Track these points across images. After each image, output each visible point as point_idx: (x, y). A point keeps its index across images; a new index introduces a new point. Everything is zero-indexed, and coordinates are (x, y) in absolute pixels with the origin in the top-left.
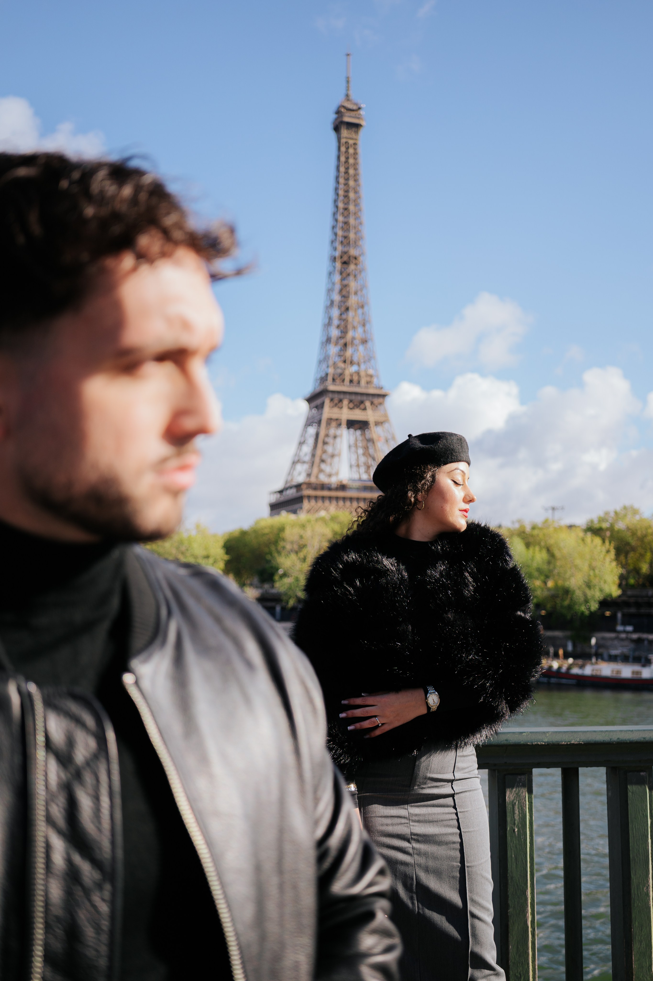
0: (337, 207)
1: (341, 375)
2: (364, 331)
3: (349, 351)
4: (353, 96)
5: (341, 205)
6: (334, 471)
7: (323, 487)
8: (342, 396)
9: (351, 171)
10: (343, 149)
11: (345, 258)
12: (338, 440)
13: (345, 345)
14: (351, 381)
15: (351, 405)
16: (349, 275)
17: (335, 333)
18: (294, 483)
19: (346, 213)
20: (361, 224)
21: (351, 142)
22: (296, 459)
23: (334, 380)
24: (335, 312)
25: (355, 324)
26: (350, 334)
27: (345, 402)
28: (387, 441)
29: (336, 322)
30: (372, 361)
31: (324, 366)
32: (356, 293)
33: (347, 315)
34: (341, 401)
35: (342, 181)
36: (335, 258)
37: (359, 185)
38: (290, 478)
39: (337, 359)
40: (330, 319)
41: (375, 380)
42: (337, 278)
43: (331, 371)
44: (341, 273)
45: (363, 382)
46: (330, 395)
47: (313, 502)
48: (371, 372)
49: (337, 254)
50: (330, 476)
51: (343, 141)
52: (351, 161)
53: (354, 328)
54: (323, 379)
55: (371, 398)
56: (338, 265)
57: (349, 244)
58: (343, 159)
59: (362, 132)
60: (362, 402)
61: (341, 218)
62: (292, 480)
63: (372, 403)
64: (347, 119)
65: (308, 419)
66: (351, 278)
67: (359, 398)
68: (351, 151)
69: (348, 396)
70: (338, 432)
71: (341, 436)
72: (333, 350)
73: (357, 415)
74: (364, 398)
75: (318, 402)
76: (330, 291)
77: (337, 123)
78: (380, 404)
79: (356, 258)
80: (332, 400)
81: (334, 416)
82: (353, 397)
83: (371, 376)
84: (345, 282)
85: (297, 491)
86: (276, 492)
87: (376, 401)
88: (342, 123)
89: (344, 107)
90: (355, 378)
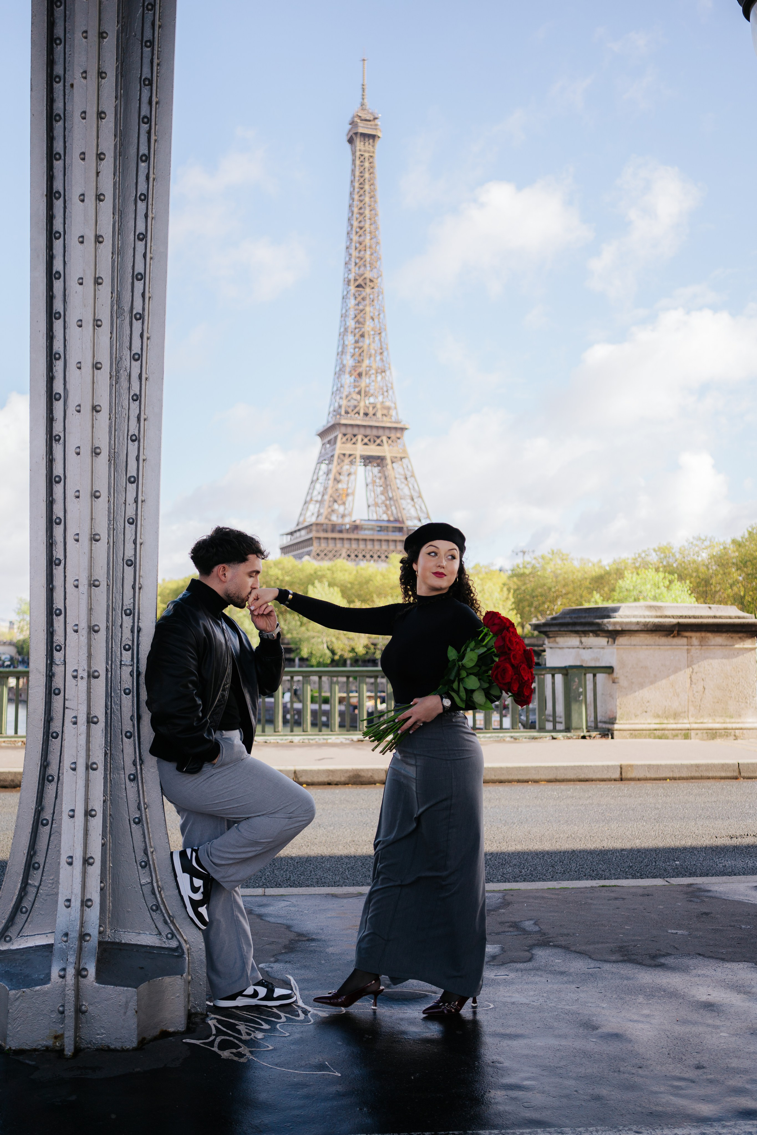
0: (352, 225)
1: (355, 407)
2: (382, 360)
3: (365, 381)
4: (368, 105)
5: (355, 224)
6: (347, 512)
7: (334, 528)
8: (355, 431)
9: (367, 187)
10: (358, 162)
11: (360, 281)
12: (352, 477)
13: (360, 375)
14: (366, 414)
15: (366, 440)
16: (364, 299)
17: (349, 362)
18: (306, 524)
19: (361, 232)
20: (378, 243)
21: (367, 155)
22: (308, 498)
23: (347, 412)
24: (350, 339)
25: (373, 352)
26: (366, 362)
27: (360, 437)
28: (406, 479)
29: (350, 350)
30: (390, 392)
31: (338, 398)
32: (373, 319)
33: (363, 342)
34: (355, 436)
35: (356, 197)
36: (349, 281)
37: (375, 202)
38: (302, 519)
39: (352, 390)
40: (344, 346)
41: (393, 413)
42: (352, 302)
43: (344, 403)
44: (356, 298)
45: (379, 415)
46: (343, 430)
47: (323, 544)
48: (388, 404)
49: (352, 277)
50: (343, 516)
51: (358, 154)
52: (367, 175)
53: (370, 356)
54: (337, 412)
55: (387, 432)
56: (352, 288)
57: (365, 266)
58: (357, 173)
59: (378, 143)
60: (378, 437)
61: (355, 238)
62: (304, 520)
63: (389, 438)
64: (361, 130)
65: (321, 455)
66: (367, 302)
67: (375, 432)
68: (367, 164)
69: (362, 431)
70: (353, 469)
71: (355, 473)
72: (348, 380)
73: (373, 450)
74: (380, 432)
75: (332, 436)
76: (344, 316)
77: (351, 133)
78: (399, 438)
79: (371, 281)
80: (345, 435)
81: (348, 452)
82: (368, 432)
83: (389, 408)
84: (361, 307)
85: (308, 533)
86: (287, 534)
87: (393, 435)
88: (356, 134)
89: (360, 117)
90: (371, 411)
